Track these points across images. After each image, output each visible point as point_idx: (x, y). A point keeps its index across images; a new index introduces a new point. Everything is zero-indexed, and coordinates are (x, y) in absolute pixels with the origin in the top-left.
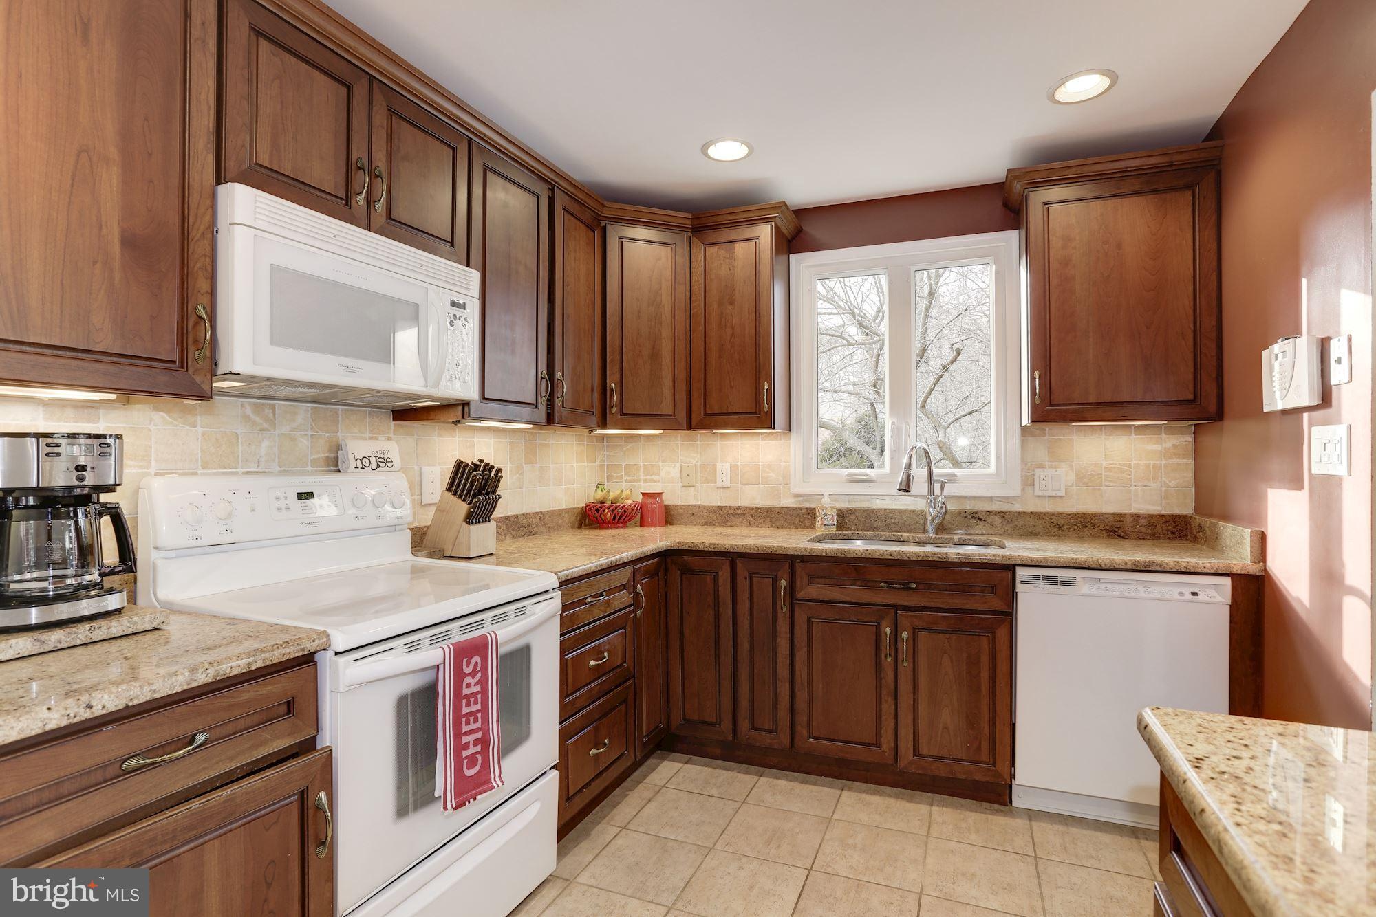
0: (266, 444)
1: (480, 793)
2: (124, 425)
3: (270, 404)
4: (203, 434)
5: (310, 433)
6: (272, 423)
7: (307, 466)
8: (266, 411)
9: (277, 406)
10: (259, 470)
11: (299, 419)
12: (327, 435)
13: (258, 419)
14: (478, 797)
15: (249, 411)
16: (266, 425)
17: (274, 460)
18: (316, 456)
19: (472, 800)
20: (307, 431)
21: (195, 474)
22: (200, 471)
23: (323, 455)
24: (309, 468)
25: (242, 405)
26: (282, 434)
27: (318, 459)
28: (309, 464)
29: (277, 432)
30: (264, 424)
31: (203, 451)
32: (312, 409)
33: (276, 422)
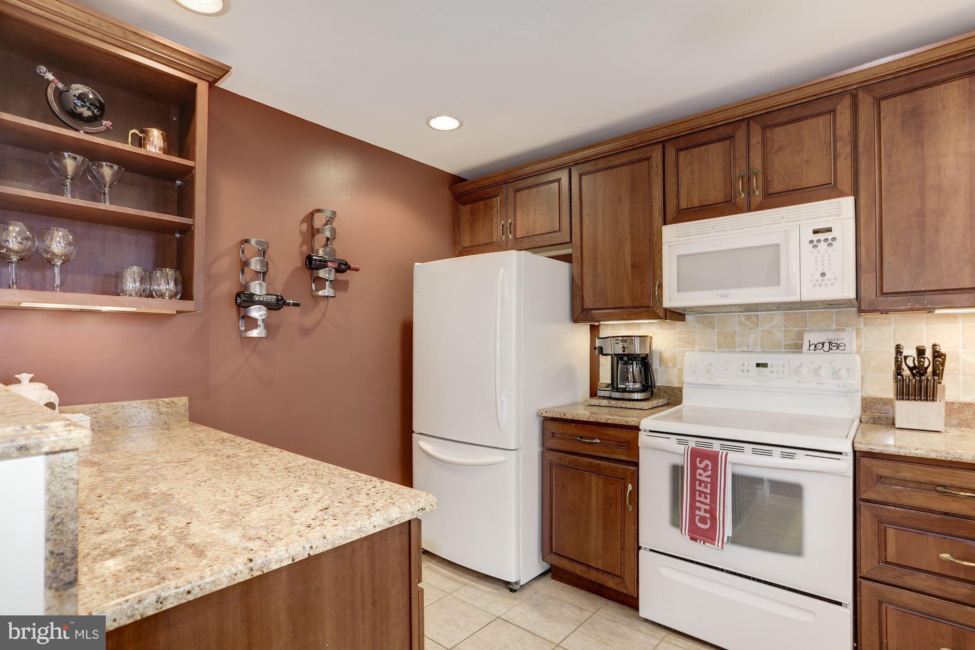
0: (752, 336)
1: (708, 542)
2: (685, 330)
3: (756, 315)
4: (718, 333)
5: (783, 329)
6: (757, 325)
7: (781, 349)
8: (753, 318)
9: (759, 315)
10: (749, 350)
11: (775, 322)
12: (797, 329)
13: (748, 323)
14: (706, 543)
15: (743, 319)
16: (753, 326)
17: (758, 345)
18: (788, 343)
19: (702, 542)
20: (781, 327)
21: (715, 351)
22: (716, 350)
23: (793, 342)
24: (783, 350)
25: (739, 317)
26: (764, 330)
27: (790, 344)
28: (783, 347)
29: (760, 329)
30: (751, 325)
31: (718, 341)
32: (784, 315)
33: (759, 324)
